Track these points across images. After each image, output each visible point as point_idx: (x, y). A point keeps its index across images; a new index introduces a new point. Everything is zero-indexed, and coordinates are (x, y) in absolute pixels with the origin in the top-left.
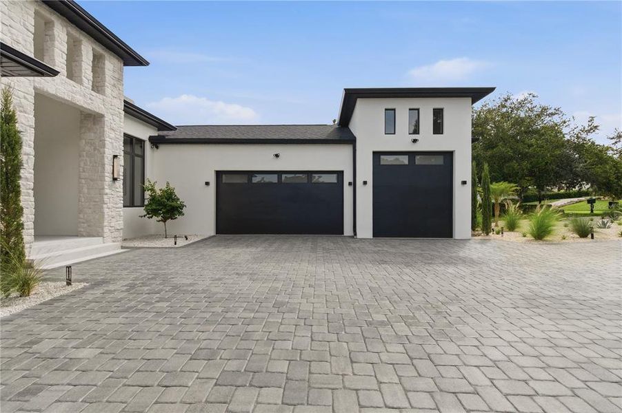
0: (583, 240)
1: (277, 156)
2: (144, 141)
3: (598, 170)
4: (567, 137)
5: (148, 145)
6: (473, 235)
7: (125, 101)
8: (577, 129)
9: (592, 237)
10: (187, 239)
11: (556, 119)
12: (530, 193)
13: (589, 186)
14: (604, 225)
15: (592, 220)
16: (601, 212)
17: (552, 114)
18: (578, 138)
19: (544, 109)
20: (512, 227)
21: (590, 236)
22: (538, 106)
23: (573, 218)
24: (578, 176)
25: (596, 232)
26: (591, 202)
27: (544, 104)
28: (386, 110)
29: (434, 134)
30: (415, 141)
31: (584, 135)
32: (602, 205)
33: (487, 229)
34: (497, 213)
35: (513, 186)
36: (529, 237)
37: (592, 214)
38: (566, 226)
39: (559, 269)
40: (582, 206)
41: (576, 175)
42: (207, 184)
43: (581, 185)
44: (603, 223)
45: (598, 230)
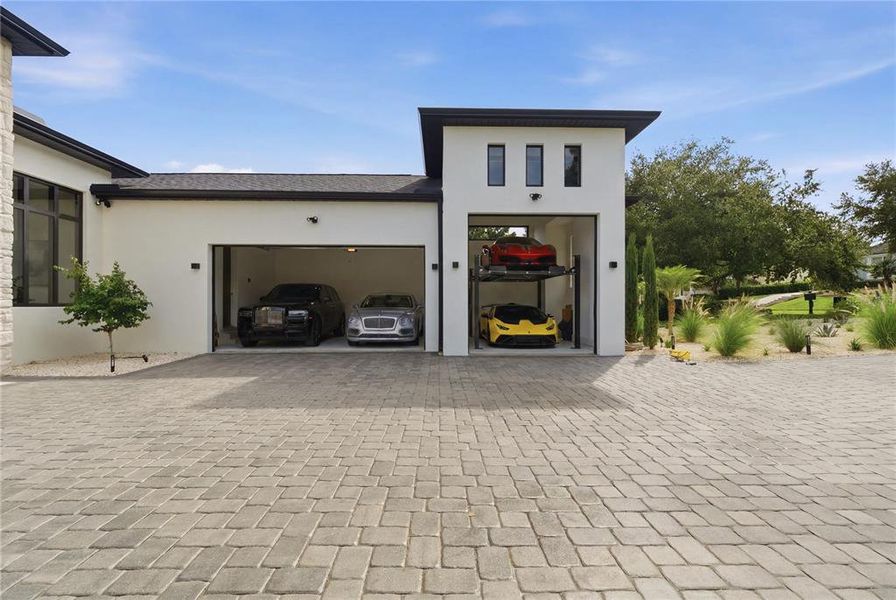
0: (793, 356)
1: (314, 220)
2: (81, 194)
3: (820, 248)
4: (776, 201)
5: (88, 200)
6: (628, 349)
7: (16, 116)
8: (790, 189)
9: (809, 352)
10: (146, 360)
11: (762, 176)
12: (727, 285)
13: (806, 273)
14: (827, 332)
15: (810, 324)
16: (823, 312)
17: (757, 170)
18: (791, 201)
19: (745, 162)
20: (691, 335)
21: (805, 349)
22: (736, 158)
23: (781, 321)
24: (791, 259)
25: (814, 343)
26: (810, 298)
27: (745, 155)
28: (489, 146)
29: (566, 185)
30: (535, 197)
31: (799, 198)
32: (824, 303)
33: (651, 339)
34: (672, 314)
35: (696, 273)
36: (714, 352)
37: (811, 315)
38: (772, 333)
39: (749, 410)
40: (796, 303)
41: (789, 257)
42: (195, 266)
43: (796, 273)
44: (825, 328)
45: (818, 339)
